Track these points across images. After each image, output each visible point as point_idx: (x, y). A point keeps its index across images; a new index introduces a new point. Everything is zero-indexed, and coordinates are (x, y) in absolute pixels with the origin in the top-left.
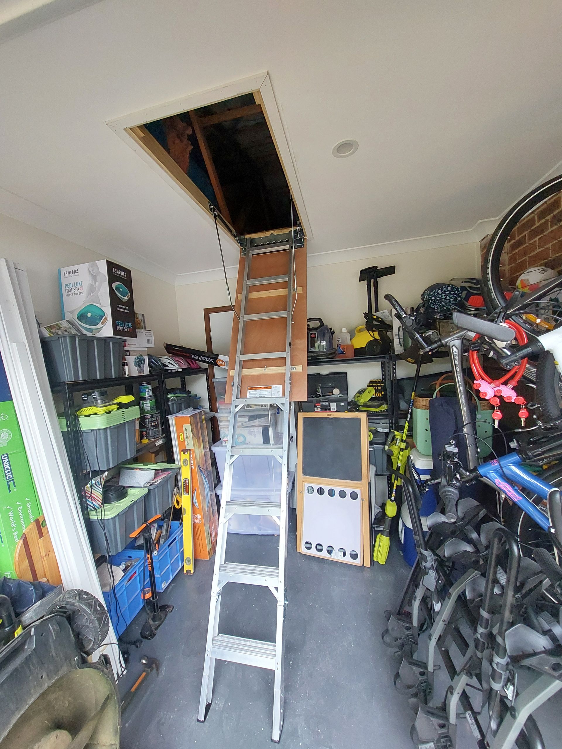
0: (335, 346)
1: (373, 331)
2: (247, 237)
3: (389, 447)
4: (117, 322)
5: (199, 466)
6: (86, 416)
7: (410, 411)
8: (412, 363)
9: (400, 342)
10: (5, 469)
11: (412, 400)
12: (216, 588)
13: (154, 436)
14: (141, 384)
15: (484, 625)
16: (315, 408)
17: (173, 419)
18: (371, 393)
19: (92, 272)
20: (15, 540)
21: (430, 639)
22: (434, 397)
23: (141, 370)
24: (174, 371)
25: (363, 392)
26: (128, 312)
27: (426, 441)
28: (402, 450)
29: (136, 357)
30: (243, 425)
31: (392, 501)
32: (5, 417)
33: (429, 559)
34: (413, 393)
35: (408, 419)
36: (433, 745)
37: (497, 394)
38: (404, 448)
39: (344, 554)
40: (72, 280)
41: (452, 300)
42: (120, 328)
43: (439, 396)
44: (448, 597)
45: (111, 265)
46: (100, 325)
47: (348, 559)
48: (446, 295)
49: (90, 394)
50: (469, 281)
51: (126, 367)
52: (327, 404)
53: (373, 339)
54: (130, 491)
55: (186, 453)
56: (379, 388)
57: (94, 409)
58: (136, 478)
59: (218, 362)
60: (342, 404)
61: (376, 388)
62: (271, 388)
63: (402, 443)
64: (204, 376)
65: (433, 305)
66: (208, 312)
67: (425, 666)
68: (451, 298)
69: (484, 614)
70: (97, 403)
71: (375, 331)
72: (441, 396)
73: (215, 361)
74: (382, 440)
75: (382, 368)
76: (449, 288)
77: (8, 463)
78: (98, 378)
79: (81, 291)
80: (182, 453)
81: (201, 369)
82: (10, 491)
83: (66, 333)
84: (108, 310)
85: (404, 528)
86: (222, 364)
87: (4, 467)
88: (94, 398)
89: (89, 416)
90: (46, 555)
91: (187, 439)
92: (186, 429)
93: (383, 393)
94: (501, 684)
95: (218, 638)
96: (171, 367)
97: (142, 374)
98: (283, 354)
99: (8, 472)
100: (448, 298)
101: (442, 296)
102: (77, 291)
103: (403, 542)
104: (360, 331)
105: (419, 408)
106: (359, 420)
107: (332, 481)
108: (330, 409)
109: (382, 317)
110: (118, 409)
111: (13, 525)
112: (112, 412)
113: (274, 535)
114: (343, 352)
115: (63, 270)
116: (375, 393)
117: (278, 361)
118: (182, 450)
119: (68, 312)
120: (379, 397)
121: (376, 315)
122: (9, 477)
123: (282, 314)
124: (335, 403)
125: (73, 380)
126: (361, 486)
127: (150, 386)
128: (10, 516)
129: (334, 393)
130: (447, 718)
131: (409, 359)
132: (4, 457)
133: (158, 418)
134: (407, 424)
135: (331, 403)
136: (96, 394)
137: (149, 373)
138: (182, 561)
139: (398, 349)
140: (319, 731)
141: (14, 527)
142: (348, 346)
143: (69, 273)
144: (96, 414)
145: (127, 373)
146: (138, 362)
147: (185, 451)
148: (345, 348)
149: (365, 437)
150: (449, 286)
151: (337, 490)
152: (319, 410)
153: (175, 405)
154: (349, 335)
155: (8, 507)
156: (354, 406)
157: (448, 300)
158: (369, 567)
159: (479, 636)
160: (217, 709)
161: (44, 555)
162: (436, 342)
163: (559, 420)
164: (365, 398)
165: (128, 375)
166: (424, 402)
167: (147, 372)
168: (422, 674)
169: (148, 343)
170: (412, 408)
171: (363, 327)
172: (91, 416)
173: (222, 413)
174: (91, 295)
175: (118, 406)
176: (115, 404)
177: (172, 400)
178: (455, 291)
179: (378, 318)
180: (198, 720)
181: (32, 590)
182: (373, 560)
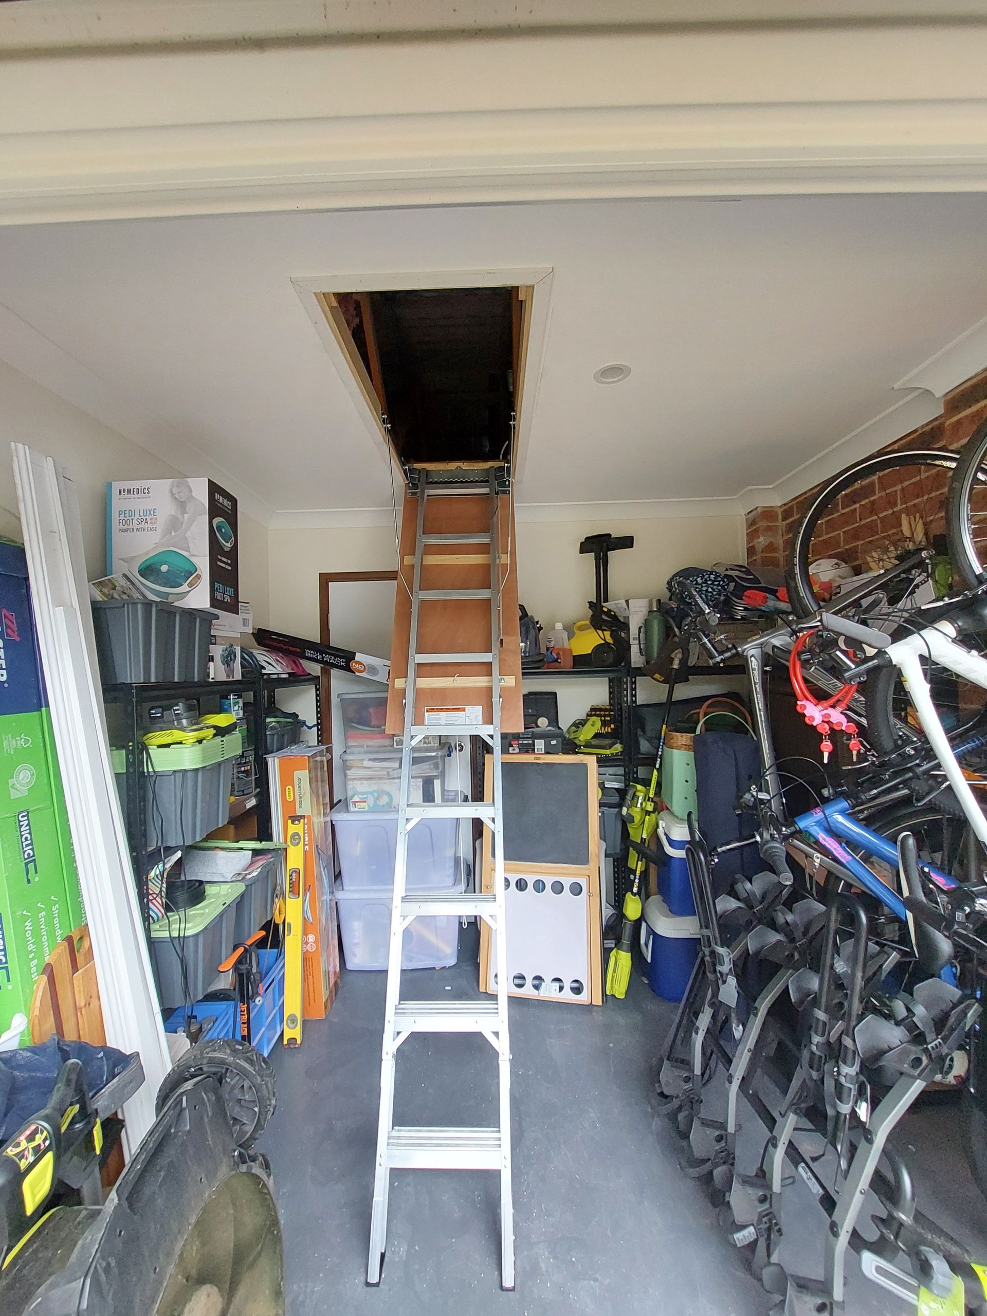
0: (543, 650)
1: (603, 630)
2: (417, 466)
3: (628, 810)
4: (217, 585)
5: (317, 846)
6: (160, 746)
7: (660, 753)
8: (659, 681)
9: (640, 649)
10: (23, 840)
11: (663, 737)
12: (390, 1045)
13: (243, 791)
14: (226, 697)
15: (820, 1033)
16: (511, 749)
17: (276, 760)
18: (594, 727)
19: (176, 496)
20: (33, 976)
21: (730, 1082)
22: (698, 732)
23: (230, 672)
24: (275, 676)
25: (583, 726)
26: (230, 568)
27: (686, 798)
28: (648, 813)
29: (225, 647)
30: (389, 775)
31: (634, 895)
32: (26, 741)
33: (726, 960)
34: (664, 726)
35: (657, 766)
36: (753, 1230)
37: (826, 720)
38: (651, 810)
39: (561, 988)
40: (137, 504)
41: (715, 593)
42: (219, 596)
43: (703, 730)
44: (754, 1015)
45: (214, 488)
46: (185, 588)
47: (568, 996)
48: (708, 586)
49: (169, 708)
50: (738, 568)
51: (211, 664)
52: (530, 742)
53: (603, 642)
54: (210, 890)
55: (297, 822)
56: (607, 718)
57: (177, 735)
58: (217, 865)
59: (353, 665)
60: (554, 742)
61: (603, 718)
62: (464, 710)
63: (649, 803)
64: (311, 689)
65: (690, 599)
66: (326, 579)
67: (723, 1126)
68: (714, 590)
69: (821, 1015)
70: (180, 723)
71: (606, 630)
72: (707, 730)
73: (348, 663)
74: (615, 799)
75: (610, 687)
76: (712, 577)
77: (28, 828)
78: (176, 680)
79: (152, 526)
80: (290, 821)
81: (310, 677)
82: (29, 882)
83: (125, 597)
84: (203, 565)
85: (651, 937)
86: (360, 668)
87: (22, 836)
88: (177, 715)
89: (167, 746)
90: (85, 1005)
91: (300, 797)
92: (299, 780)
93: (612, 726)
94: (851, 1104)
95: (394, 1134)
96: (268, 670)
97: (231, 679)
98: (486, 657)
99: (27, 846)
100: (710, 590)
101: (702, 587)
102: (143, 525)
103: (649, 960)
104: (581, 628)
105: (678, 748)
106: (584, 766)
107: (541, 867)
108: (534, 750)
109: (615, 610)
110: (215, 735)
111: (31, 947)
112: (204, 742)
113: (434, 968)
114: (557, 659)
115: (116, 486)
116: (602, 726)
117: (475, 668)
118: (290, 818)
119: (120, 559)
120: (607, 732)
121: (606, 606)
122: (29, 854)
123: (484, 594)
124: (543, 741)
125: (142, 681)
126: (588, 873)
127: (240, 701)
128: (27, 928)
129: (539, 724)
130: (769, 1187)
131: (657, 676)
132: (22, 817)
133: (252, 758)
134: (655, 772)
135: (536, 741)
136: (180, 708)
137: (240, 678)
138: (282, 1021)
139: (636, 659)
140: (573, 1259)
141: (31, 952)
142: (564, 650)
143: (129, 491)
144: (181, 743)
145: (212, 676)
146: (227, 657)
147: (295, 819)
148: (561, 653)
149: (594, 795)
150: (711, 573)
151: (549, 881)
152: (517, 750)
153: (276, 737)
154: (566, 633)
155: (25, 913)
156: (570, 747)
157: (710, 592)
158: (601, 1004)
159: (814, 1048)
160: (397, 1259)
161: (83, 1004)
162: (728, 650)
163: (894, 753)
164: (586, 734)
165: (213, 679)
166: (683, 739)
167: (238, 676)
168: (719, 1139)
169: (244, 625)
170: (662, 748)
171: (588, 622)
172: (172, 746)
173: (352, 753)
174: (173, 534)
175: (215, 732)
176: (208, 727)
177: (273, 728)
178: (720, 581)
179: (609, 610)
180: (368, 1284)
181: (102, 1057)
182: (606, 995)
